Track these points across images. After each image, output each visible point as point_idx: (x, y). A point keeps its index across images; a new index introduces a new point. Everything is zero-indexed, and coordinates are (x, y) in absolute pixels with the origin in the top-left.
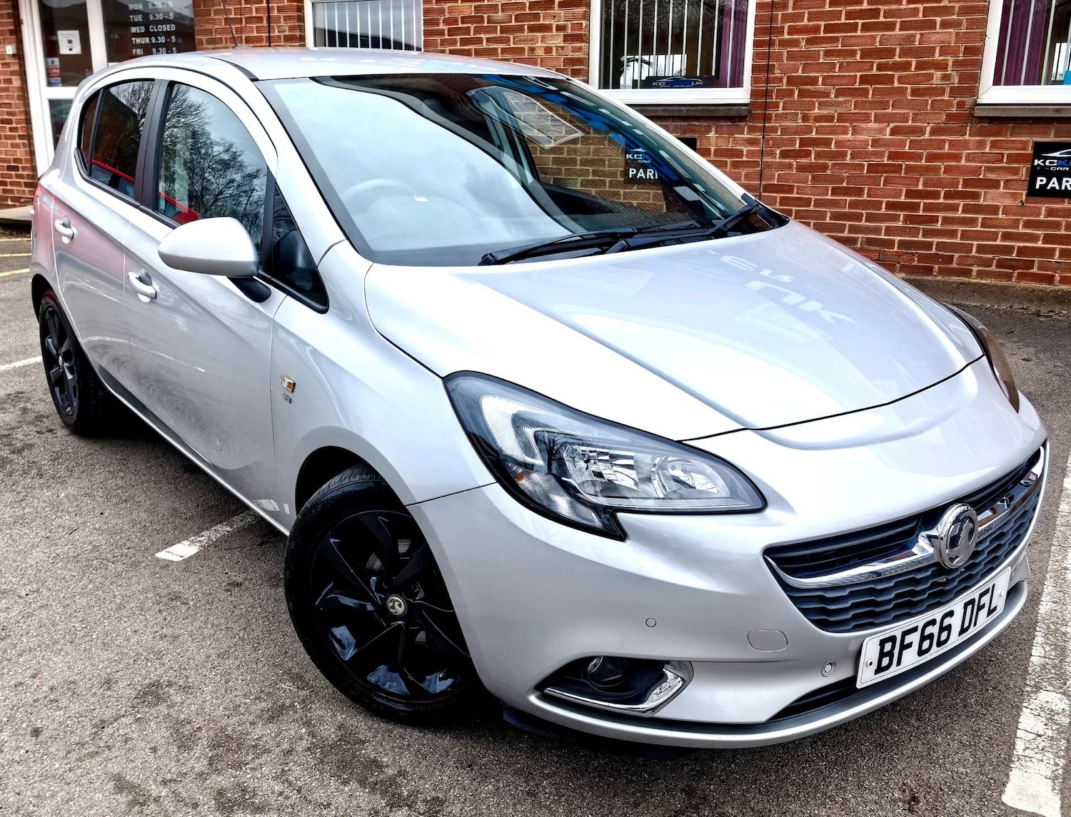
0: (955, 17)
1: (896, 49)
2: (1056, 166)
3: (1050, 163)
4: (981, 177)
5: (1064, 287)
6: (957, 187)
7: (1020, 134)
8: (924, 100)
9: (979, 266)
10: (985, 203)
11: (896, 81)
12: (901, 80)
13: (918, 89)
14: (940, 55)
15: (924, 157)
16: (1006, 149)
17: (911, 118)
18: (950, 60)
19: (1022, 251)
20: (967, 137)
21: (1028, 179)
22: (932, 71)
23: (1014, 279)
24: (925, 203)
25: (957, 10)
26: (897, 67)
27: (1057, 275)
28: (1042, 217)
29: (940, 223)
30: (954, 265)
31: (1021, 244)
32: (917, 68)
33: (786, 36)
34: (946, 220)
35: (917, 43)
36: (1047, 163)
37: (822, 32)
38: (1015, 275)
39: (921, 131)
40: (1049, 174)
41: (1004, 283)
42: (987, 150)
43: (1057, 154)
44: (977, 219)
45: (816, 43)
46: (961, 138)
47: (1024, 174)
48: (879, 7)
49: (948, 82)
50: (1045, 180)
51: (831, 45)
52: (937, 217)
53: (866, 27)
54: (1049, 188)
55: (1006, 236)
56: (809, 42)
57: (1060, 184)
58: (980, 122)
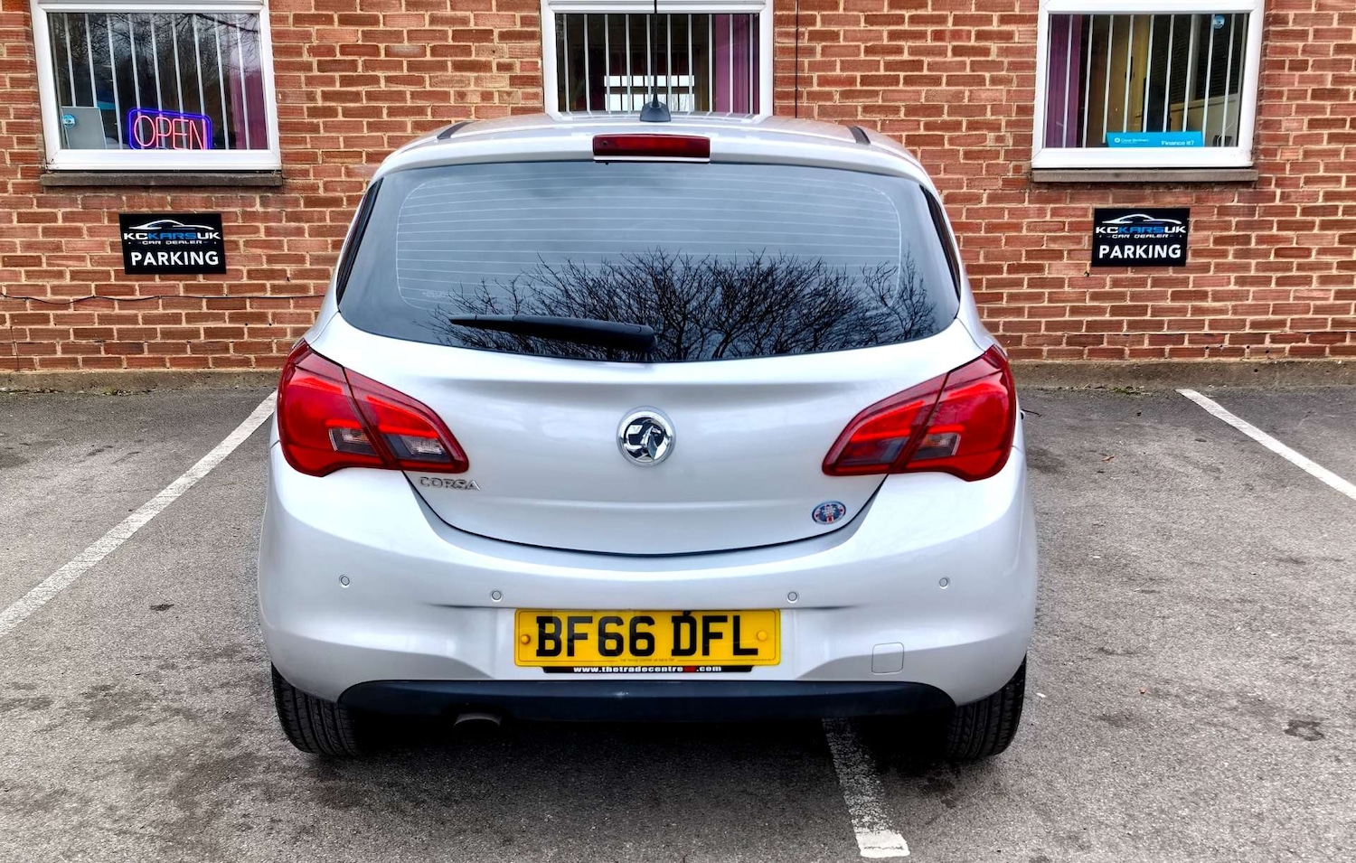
0: (1004, 73)
1: (943, 106)
2: (1118, 234)
3: (1112, 230)
4: (1044, 247)
5: (1134, 361)
6: (1020, 259)
7: (1079, 200)
8: (979, 164)
9: (1049, 345)
10: (1050, 276)
11: (946, 142)
12: (951, 141)
13: (970, 152)
14: (992, 115)
15: (983, 228)
16: (1067, 216)
17: (965, 184)
18: (1003, 119)
19: (1091, 325)
20: (1026, 204)
21: (1091, 248)
22: (985, 132)
23: (1085, 356)
24: (987, 280)
25: (1006, 65)
26: (946, 126)
27: (1126, 348)
28: (1107, 289)
29: (1005, 300)
30: (1023, 346)
31: (1090, 319)
32: (969, 128)
33: (815, 88)
34: (1012, 297)
35: (966, 100)
36: (1109, 231)
37: (858, 84)
38: (1086, 351)
39: (978, 199)
40: (1111, 243)
41: (1076, 362)
42: (1048, 218)
43: (1117, 221)
44: (1043, 293)
45: (853, 97)
46: (1020, 206)
47: (1086, 243)
48: (922, 58)
49: (1002, 145)
50: (1107, 248)
51: (870, 100)
52: (1002, 294)
53: (908, 81)
54: (1112, 257)
55: (1074, 311)
56: (844, 95)
57: (1123, 252)
58: (1038, 188)
